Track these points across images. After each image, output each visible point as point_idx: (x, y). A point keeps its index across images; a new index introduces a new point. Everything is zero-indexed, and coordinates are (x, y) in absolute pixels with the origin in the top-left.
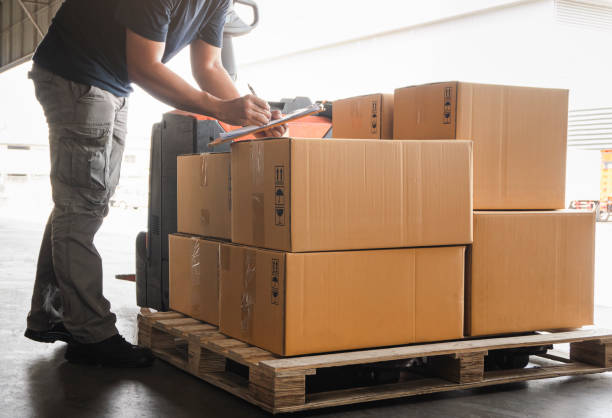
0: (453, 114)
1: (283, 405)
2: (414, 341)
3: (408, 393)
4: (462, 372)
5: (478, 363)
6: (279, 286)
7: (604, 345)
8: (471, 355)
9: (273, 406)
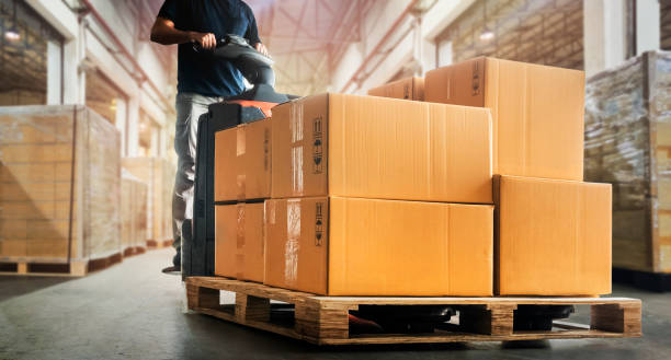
0: (480, 87)
1: (329, 337)
2: (447, 294)
3: (444, 340)
4: (493, 324)
5: (507, 316)
6: (323, 228)
7: (623, 310)
8: (501, 307)
9: (318, 338)
